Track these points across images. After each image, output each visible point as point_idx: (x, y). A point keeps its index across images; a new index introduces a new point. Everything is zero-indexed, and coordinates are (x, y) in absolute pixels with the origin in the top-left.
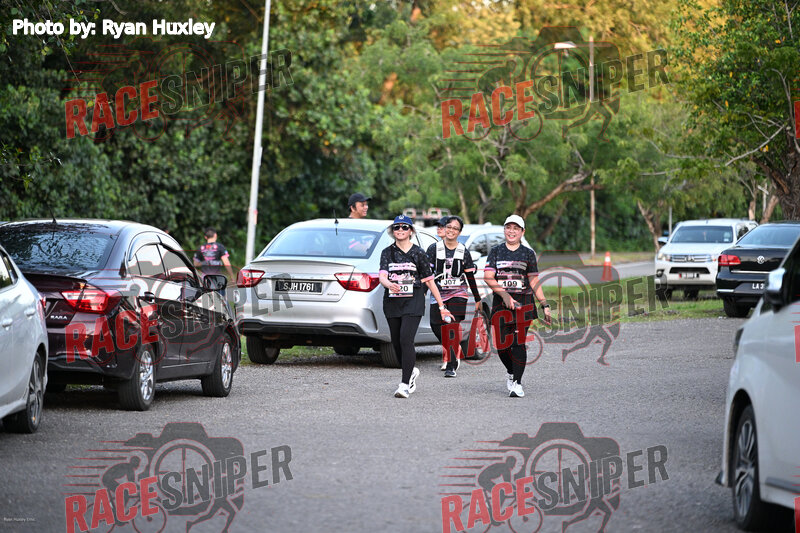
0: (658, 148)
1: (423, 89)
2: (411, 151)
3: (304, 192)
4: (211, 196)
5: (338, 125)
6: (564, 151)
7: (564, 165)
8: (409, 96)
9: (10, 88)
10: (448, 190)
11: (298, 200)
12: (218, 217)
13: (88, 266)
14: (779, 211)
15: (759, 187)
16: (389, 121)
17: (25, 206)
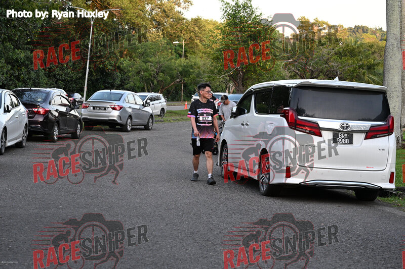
0: (201, 72)
1: (135, 54)
2: (132, 71)
3: (100, 82)
4: (74, 82)
5: (110, 63)
6: (175, 72)
7: (175, 76)
8: (131, 56)
9: (16, 50)
10: (142, 83)
11: (98, 84)
14: (235, 91)
15: (230, 84)
16: (125, 62)
17: (20, 84)
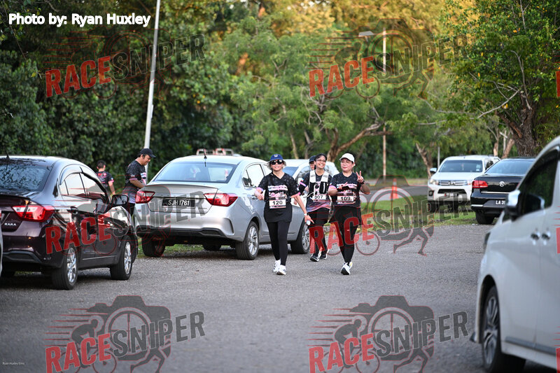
0: (431, 105)
1: (266, 64)
2: (258, 108)
3: (182, 136)
4: (118, 139)
5: (206, 89)
6: (365, 107)
7: (365, 118)
8: (257, 69)
10: (284, 135)
11: (178, 142)
12: (122, 154)
13: (31, 188)
14: (515, 150)
15: (501, 133)
16: (243, 86)
